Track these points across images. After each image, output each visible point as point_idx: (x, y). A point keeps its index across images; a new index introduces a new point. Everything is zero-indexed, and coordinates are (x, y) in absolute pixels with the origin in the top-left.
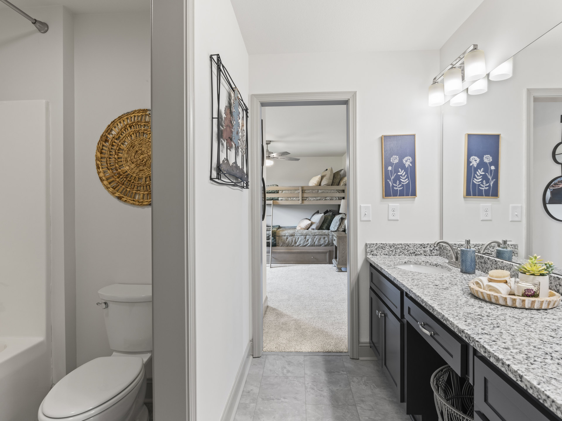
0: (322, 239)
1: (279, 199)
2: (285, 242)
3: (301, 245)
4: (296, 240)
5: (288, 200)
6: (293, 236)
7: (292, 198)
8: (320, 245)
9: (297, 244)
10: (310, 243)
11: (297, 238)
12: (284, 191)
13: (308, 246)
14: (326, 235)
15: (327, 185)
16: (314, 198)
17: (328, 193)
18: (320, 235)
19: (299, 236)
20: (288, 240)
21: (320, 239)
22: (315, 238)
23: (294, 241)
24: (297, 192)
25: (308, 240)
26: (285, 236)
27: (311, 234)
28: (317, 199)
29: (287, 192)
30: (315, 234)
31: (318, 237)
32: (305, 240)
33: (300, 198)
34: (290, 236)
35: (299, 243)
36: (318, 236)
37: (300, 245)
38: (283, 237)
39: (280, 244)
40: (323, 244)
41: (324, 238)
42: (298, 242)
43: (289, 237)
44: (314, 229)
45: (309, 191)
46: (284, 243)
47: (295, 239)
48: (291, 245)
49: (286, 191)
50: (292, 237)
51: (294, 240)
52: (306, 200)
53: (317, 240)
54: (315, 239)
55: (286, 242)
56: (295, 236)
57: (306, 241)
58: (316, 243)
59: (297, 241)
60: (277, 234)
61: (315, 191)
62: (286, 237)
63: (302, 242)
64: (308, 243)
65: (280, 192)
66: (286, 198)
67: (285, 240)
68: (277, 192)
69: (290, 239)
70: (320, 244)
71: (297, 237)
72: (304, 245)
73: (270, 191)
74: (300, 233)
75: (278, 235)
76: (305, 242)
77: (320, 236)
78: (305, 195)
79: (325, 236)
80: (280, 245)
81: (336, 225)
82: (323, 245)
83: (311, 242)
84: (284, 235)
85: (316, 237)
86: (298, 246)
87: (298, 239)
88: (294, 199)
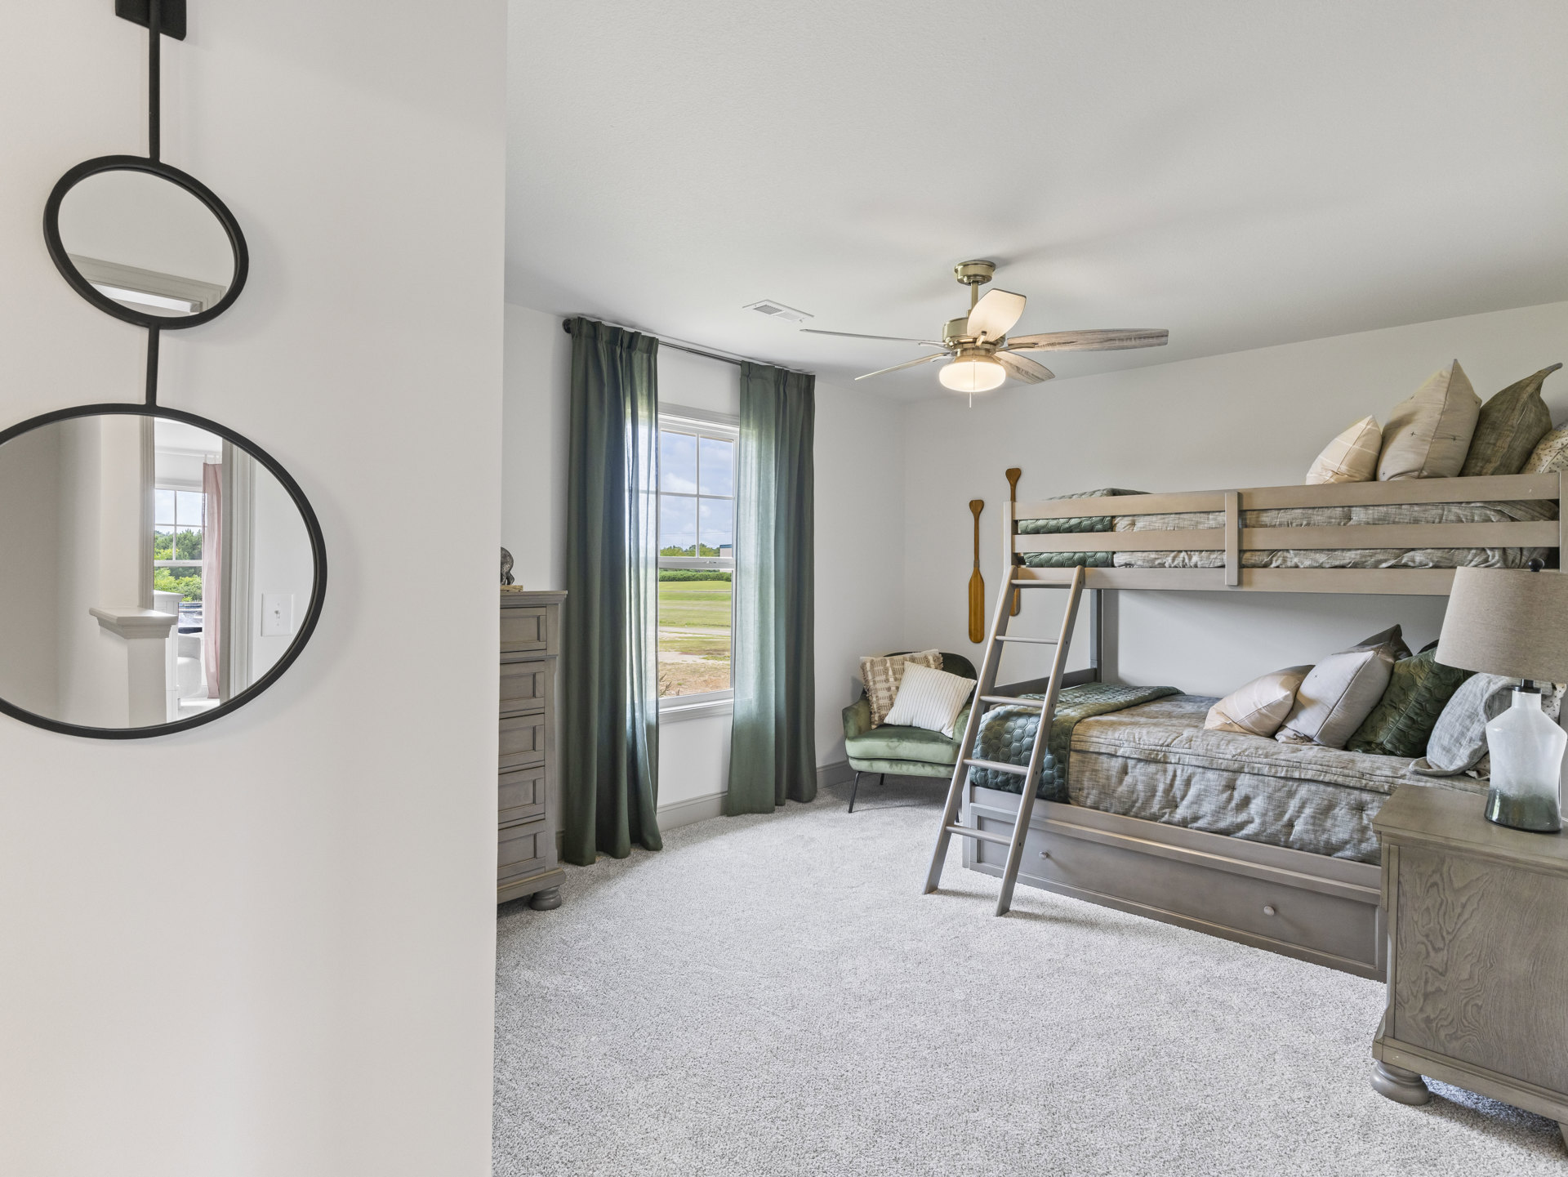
0: (1341, 812)
1: (1118, 559)
2: (1114, 791)
3: (1200, 823)
4: (1172, 785)
5: (1162, 565)
6: (1156, 761)
7: (1183, 554)
8: (1330, 850)
9: (1181, 812)
10: (1257, 821)
11: (1178, 778)
12: (1142, 518)
13: (1248, 838)
14: (1374, 791)
15: (1419, 477)
16: (1322, 558)
17: (1416, 521)
18: (1328, 784)
19: (1190, 770)
20: (1128, 779)
21: (1327, 810)
22: (1291, 794)
23: (1159, 793)
24: (1212, 523)
25: (1246, 802)
26: (1113, 756)
27: (1266, 770)
28: (1337, 563)
29: (1157, 522)
30: (1296, 775)
31: (1316, 793)
32: (1225, 795)
33: (1230, 558)
34: (1139, 760)
35: (1188, 807)
36: (1313, 787)
37: (1196, 819)
38: (1104, 758)
39: (1086, 791)
40: (1346, 842)
41: (1360, 808)
42: (1185, 802)
43: (1135, 767)
44: (1308, 739)
45: (1284, 517)
46: (1106, 792)
47: (1168, 782)
48: (1147, 813)
49: (1154, 518)
50: (1152, 768)
51: (1161, 788)
52: (1266, 566)
53: (1308, 811)
54: (1293, 804)
55: (1120, 789)
56: (1170, 768)
57: (1233, 804)
58: (1299, 827)
59: (1183, 798)
60: (1073, 738)
61: (1328, 512)
62: (1116, 764)
63: (1207, 807)
64: (1242, 817)
65: (1121, 524)
66: (1153, 555)
67: (1114, 780)
68: (1109, 526)
69: (1138, 775)
70: (1328, 842)
71: (1179, 773)
72: (1222, 825)
73: (1073, 522)
74: (1201, 751)
75: (1078, 746)
76: (1224, 808)
77: (1330, 789)
78: (1260, 539)
79: (1366, 797)
80: (1089, 802)
81: (1462, 734)
82: (1348, 853)
83: (1264, 815)
84: (1111, 750)
85: (1303, 791)
86: (1184, 823)
87: (1188, 783)
88: (1195, 558)
